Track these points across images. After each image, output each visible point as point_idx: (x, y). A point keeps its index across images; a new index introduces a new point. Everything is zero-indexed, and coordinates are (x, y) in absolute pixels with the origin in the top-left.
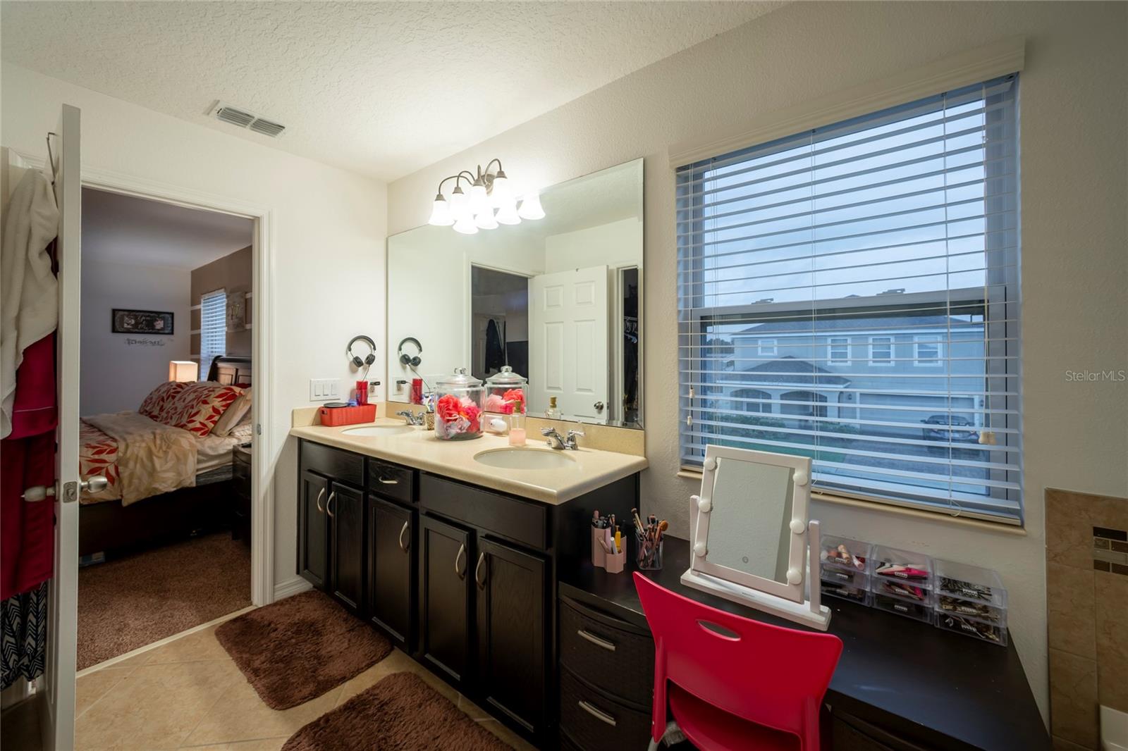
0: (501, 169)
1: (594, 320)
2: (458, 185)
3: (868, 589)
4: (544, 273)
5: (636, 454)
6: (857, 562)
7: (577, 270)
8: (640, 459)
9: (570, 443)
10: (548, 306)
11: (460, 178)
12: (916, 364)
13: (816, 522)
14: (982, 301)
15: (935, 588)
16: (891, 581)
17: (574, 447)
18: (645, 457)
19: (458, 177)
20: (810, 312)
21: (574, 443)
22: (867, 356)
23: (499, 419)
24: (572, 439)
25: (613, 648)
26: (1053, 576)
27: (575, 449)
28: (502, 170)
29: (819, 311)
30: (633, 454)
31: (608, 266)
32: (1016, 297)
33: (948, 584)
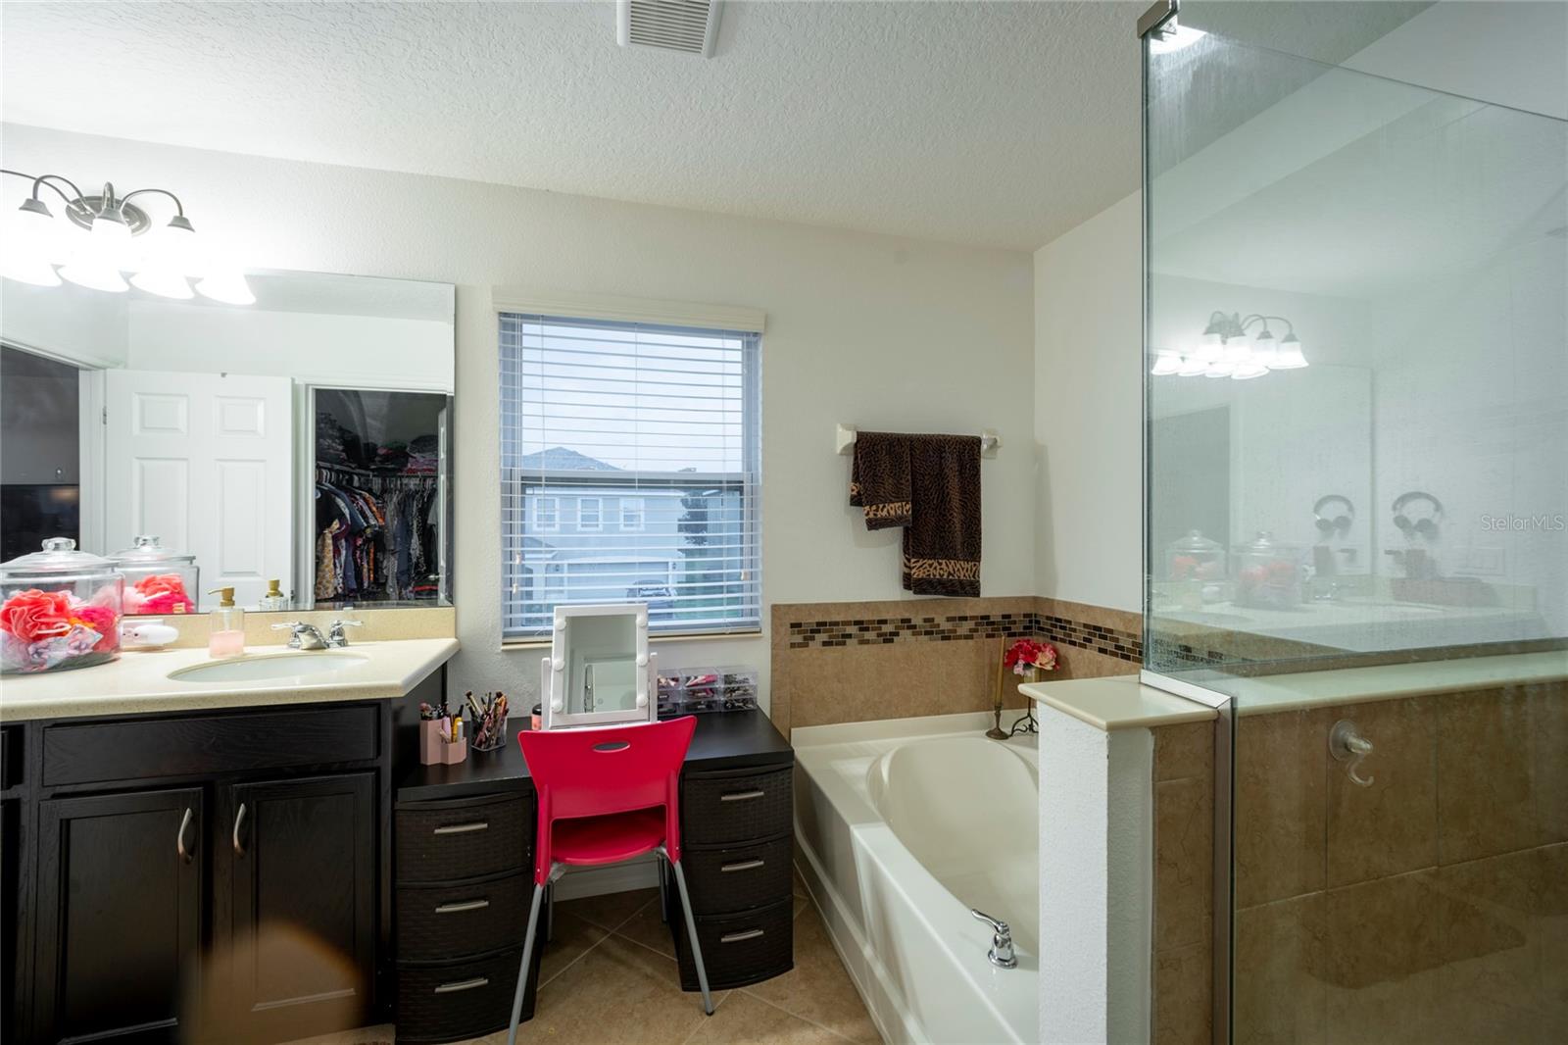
0: (181, 213)
1: (262, 461)
2: (35, 196)
3: (680, 702)
4: (126, 367)
5: (443, 637)
6: (673, 683)
7: (223, 375)
8: (452, 641)
9: (337, 638)
10: (143, 427)
11: (41, 185)
12: (622, 528)
13: (655, 654)
14: (742, 482)
15: (720, 685)
16: (692, 692)
17: (342, 643)
18: (456, 638)
19: (39, 181)
20: (633, 481)
21: (341, 638)
22: (576, 520)
23: (158, 623)
24: (340, 633)
25: (485, 826)
26: (774, 658)
27: (344, 645)
28: (184, 216)
29: (640, 481)
30: (438, 638)
31: (293, 380)
32: (757, 481)
33: (728, 679)
